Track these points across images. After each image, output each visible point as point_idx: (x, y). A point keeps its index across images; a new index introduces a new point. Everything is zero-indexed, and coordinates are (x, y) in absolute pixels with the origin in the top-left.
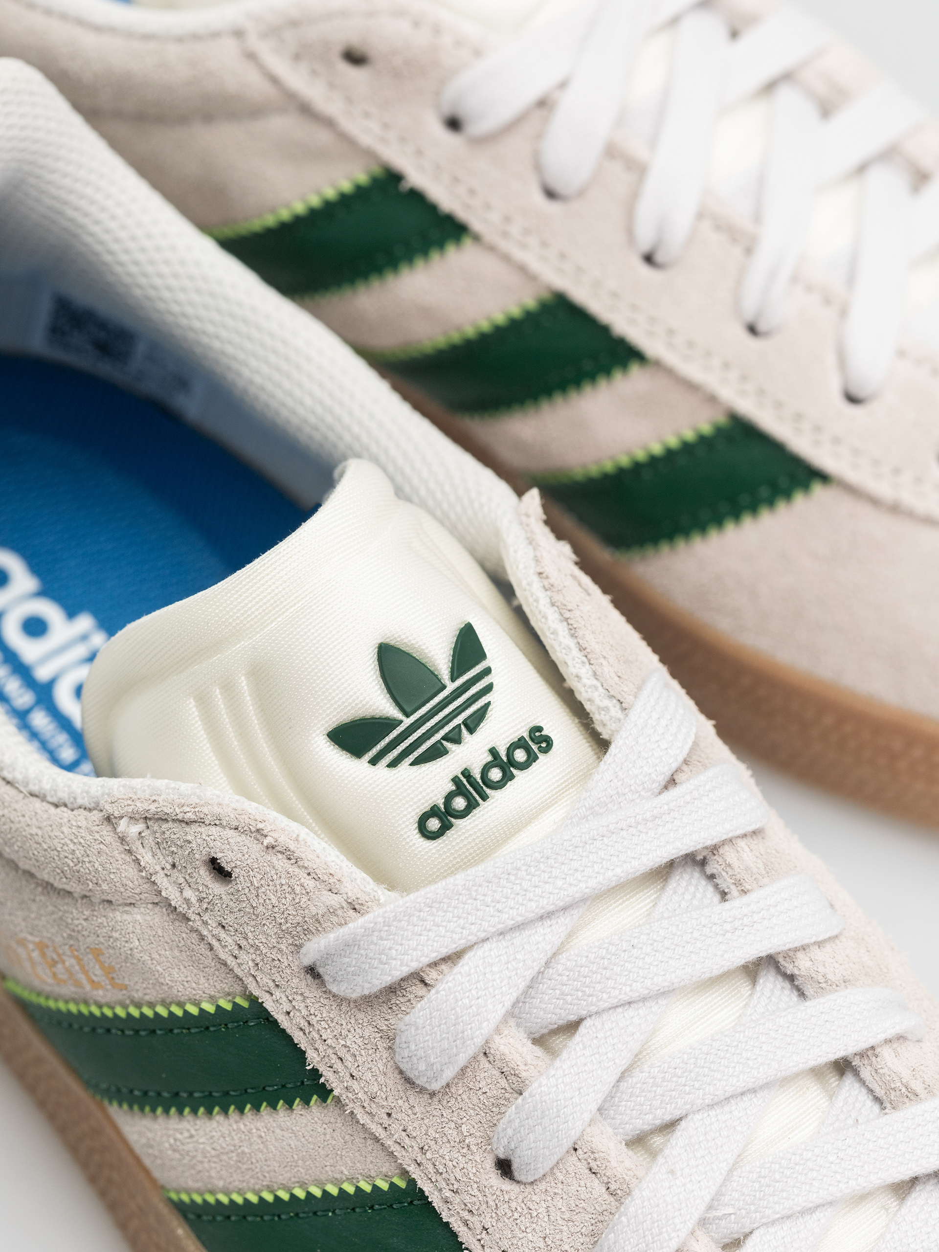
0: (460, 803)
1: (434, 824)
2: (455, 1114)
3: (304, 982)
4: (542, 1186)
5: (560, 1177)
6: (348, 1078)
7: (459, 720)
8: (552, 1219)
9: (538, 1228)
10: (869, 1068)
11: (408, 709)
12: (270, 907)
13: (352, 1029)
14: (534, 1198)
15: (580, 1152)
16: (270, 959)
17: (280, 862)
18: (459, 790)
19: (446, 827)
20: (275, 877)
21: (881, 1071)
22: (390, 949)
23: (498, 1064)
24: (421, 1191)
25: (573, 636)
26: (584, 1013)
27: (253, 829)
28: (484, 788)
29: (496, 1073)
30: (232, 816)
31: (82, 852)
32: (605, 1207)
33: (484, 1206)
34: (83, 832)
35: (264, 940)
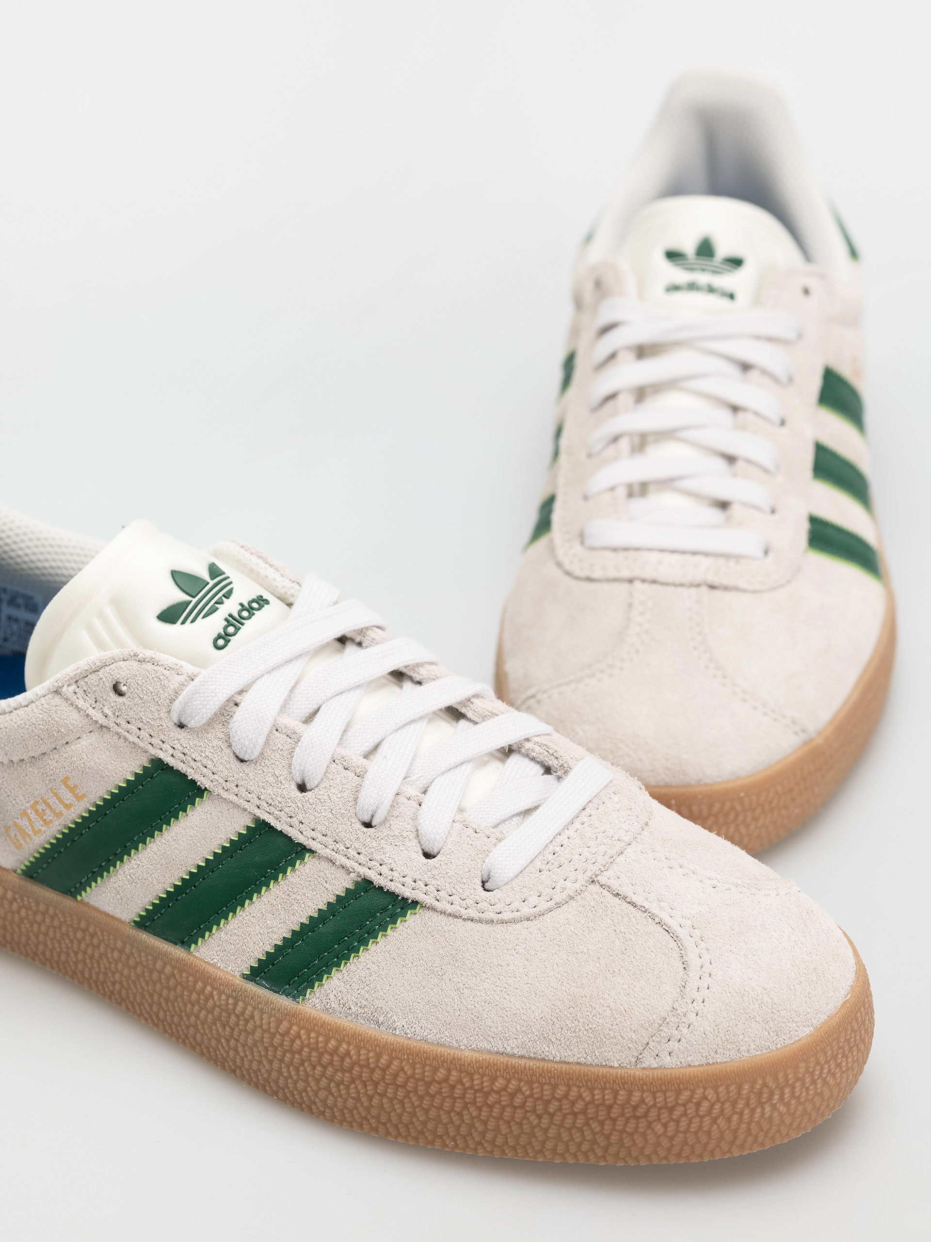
0: (231, 630)
1: (221, 642)
2: (270, 768)
3: (176, 733)
4: (323, 785)
5: (330, 777)
6: (211, 775)
7: (220, 595)
8: (332, 800)
9: (326, 808)
10: (470, 711)
11: (194, 595)
12: (150, 694)
13: (207, 746)
14: (320, 792)
15: (336, 761)
16: (156, 727)
17: (149, 667)
18: (229, 624)
19: (227, 642)
20: (148, 675)
21: (476, 710)
22: (215, 689)
23: (284, 731)
24: (264, 821)
25: (266, 563)
26: (320, 702)
27: (132, 655)
28: (242, 620)
29: (284, 736)
30: (120, 654)
31: (47, 716)
32: (356, 783)
33: (297, 809)
34: (45, 706)
35: (151, 717)
